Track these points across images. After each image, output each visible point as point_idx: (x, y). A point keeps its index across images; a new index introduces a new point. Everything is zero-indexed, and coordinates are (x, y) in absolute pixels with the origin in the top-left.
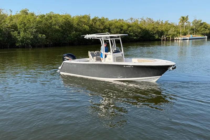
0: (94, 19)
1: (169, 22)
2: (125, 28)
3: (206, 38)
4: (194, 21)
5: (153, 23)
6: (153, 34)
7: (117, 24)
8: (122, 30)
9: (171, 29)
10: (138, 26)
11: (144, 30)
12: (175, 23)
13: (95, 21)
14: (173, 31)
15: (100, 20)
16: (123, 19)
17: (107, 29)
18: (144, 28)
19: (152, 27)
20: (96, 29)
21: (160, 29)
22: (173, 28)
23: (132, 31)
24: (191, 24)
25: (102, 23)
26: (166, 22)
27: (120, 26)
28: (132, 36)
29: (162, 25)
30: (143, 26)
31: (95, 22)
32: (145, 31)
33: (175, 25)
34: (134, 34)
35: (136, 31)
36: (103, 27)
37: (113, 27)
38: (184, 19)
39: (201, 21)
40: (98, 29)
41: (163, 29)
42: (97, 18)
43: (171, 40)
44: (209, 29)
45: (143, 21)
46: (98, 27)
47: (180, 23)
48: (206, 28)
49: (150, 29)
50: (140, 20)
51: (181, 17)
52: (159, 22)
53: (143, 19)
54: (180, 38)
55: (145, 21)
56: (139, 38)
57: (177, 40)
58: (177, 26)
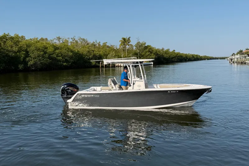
0: (2, 36)
1: (108, 44)
2: (50, 50)
3: (152, 64)
4: (137, 43)
5: (88, 44)
6: (89, 59)
7: (39, 45)
8: (45, 53)
9: (111, 53)
10: (68, 49)
11: (77, 53)
12: (114, 45)
13: (4, 40)
14: (113, 55)
15: (12, 38)
16: (46, 39)
17: (23, 51)
18: (76, 51)
19: (87, 49)
20: (7, 51)
21: (97, 53)
22: (113, 52)
23: (60, 55)
24: (134, 48)
25: (15, 43)
26: (104, 44)
27: (43, 48)
28: (60, 62)
29: (99, 48)
30: (74, 48)
31: (5, 42)
32: (78, 55)
33: (115, 48)
34: (63, 58)
35: (65, 54)
36: (17, 49)
37: (32, 48)
38: (125, 41)
39: (145, 43)
40: (10, 51)
41: (101, 52)
42: (8, 35)
43: (111, 67)
44: (154, 54)
45: (74, 41)
46: (9, 48)
47: (122, 46)
48: (151, 53)
49: (85, 53)
50: (71, 40)
51: (122, 39)
52: (95, 43)
53: (75, 39)
54: (122, 65)
55: (77, 42)
56: (71, 64)
57: (118, 66)
58: (117, 49)
